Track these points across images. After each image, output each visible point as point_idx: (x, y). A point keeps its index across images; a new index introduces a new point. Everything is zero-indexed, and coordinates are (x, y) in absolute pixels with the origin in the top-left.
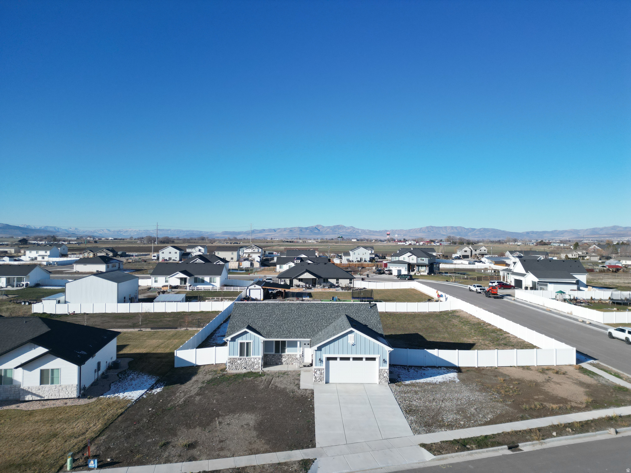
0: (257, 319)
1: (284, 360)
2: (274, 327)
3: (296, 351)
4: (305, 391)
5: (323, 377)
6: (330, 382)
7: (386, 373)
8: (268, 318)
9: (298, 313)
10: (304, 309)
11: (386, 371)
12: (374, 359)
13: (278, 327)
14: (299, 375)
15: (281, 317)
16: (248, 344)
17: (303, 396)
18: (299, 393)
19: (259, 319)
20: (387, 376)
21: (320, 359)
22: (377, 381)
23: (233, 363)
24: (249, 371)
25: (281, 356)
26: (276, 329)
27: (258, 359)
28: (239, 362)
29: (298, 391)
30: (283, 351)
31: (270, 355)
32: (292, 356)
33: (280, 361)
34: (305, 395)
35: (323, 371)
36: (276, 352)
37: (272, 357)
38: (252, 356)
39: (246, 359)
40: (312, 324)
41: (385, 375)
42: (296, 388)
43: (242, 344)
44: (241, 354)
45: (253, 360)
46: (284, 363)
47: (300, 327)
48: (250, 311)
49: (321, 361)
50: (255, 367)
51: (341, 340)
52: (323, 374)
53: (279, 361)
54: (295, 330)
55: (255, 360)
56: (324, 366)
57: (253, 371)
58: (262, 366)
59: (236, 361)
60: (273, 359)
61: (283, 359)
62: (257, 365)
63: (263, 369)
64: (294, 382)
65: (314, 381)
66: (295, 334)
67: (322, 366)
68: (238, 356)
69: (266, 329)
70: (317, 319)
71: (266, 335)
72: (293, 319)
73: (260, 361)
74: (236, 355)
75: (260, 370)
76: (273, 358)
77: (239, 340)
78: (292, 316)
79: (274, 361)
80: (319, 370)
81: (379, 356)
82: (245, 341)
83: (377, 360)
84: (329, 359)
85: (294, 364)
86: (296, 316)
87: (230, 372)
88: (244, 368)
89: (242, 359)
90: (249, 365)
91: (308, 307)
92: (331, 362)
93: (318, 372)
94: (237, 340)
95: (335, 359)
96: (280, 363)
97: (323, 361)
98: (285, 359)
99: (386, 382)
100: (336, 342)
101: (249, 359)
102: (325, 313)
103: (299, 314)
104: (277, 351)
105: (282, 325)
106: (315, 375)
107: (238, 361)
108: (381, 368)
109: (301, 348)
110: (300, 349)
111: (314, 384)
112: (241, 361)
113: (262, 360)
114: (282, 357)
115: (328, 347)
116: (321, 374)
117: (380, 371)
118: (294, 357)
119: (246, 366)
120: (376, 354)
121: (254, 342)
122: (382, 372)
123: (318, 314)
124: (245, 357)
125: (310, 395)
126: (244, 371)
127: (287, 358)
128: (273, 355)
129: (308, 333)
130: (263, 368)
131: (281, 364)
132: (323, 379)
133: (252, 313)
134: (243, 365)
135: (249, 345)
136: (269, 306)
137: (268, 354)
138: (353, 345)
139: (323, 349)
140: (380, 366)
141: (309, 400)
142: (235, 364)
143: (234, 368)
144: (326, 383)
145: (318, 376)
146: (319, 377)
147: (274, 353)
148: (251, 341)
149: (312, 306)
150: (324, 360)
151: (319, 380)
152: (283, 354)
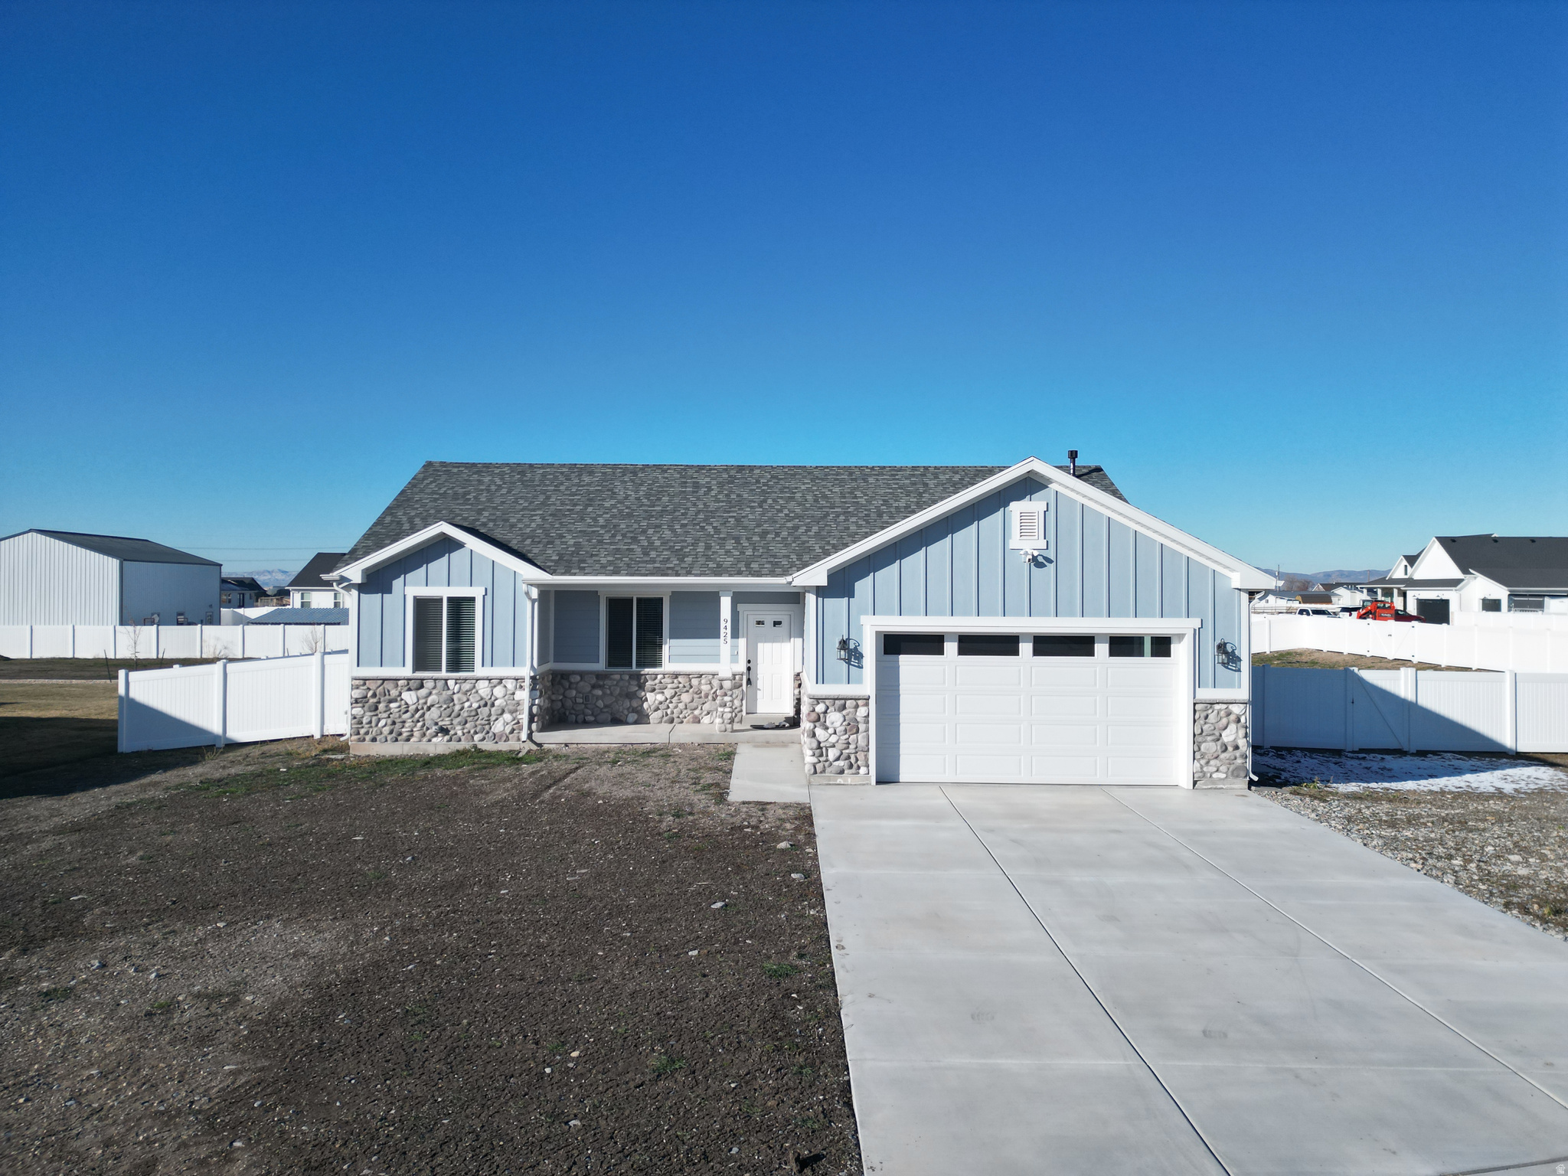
0: (522, 510)
1: (652, 699)
2: (601, 535)
3: (715, 657)
4: (754, 810)
5: (862, 743)
6: (902, 778)
7: (1233, 727)
8: (579, 508)
9: (727, 495)
10: (758, 482)
11: (1236, 709)
12: (1162, 646)
13: (624, 536)
14: (730, 756)
15: (641, 506)
16: (460, 607)
17: (741, 828)
18: (714, 818)
19: (534, 510)
20: (1242, 743)
21: (844, 644)
22: (1180, 768)
23: (381, 706)
24: (464, 745)
25: (640, 681)
26: (611, 544)
27: (510, 684)
28: (409, 697)
29: (712, 809)
30: (651, 657)
31: (582, 674)
32: (695, 682)
33: (635, 704)
34: (756, 827)
35: (862, 712)
36: (612, 662)
37: (594, 687)
38: (479, 671)
39: (451, 683)
40: (796, 528)
41: (1228, 736)
42: (701, 801)
43: (425, 608)
44: (424, 659)
45: (483, 688)
46: (654, 717)
47: (737, 540)
48: (493, 488)
49: (851, 653)
50: (498, 727)
51: (966, 536)
52: (862, 727)
53: (627, 703)
54: (708, 547)
55: (498, 691)
56: (866, 683)
57: (488, 746)
58: (531, 721)
59: (394, 693)
60: (598, 698)
61: (650, 696)
62: (507, 717)
63: (538, 737)
64: (698, 778)
65: (808, 768)
66: (708, 558)
67: (860, 681)
68: (407, 671)
69: (558, 542)
70: (818, 514)
71: (555, 562)
72: (698, 512)
73: (523, 696)
74: (393, 664)
75: (520, 743)
76: (599, 692)
77: (413, 587)
78: (695, 505)
79: (600, 704)
80: (841, 703)
81: (1196, 623)
82: (445, 592)
83: (1181, 651)
84: (894, 644)
85: (706, 720)
86: (713, 506)
87: (363, 753)
88: (434, 728)
89: (429, 684)
90: (464, 714)
91: (773, 477)
92: (908, 663)
93: (835, 718)
94: (397, 584)
95: (931, 644)
96: (632, 717)
97: (859, 656)
98: (660, 698)
99: (1235, 773)
100: (940, 549)
101: (467, 686)
102: (859, 494)
103: (733, 496)
104: (618, 654)
105: (644, 532)
106: (819, 731)
107: (406, 696)
108: (1206, 694)
109: (742, 642)
110: (735, 647)
111: (810, 784)
112: (423, 692)
113: (533, 689)
114: (642, 687)
115: (888, 574)
116: (852, 727)
117: (1201, 710)
118: (705, 688)
119: (446, 723)
120: (1176, 614)
121: (490, 593)
122: (1212, 718)
123: (825, 497)
124: (444, 673)
125: (788, 826)
126: (439, 746)
127: (668, 693)
128: (600, 676)
129: (775, 556)
130: (542, 729)
131: (636, 723)
132: (861, 756)
133: (504, 491)
134: (434, 714)
135: (465, 612)
136: (591, 473)
137: (574, 673)
138: (1040, 565)
139: (863, 586)
140: (1197, 681)
141: (783, 845)
142: (388, 709)
143: (386, 730)
144: (879, 782)
145: (833, 739)
146: (839, 746)
147: (601, 665)
148: (476, 592)
149: (795, 475)
150: (869, 649)
151: (841, 763)
152: (647, 670)
